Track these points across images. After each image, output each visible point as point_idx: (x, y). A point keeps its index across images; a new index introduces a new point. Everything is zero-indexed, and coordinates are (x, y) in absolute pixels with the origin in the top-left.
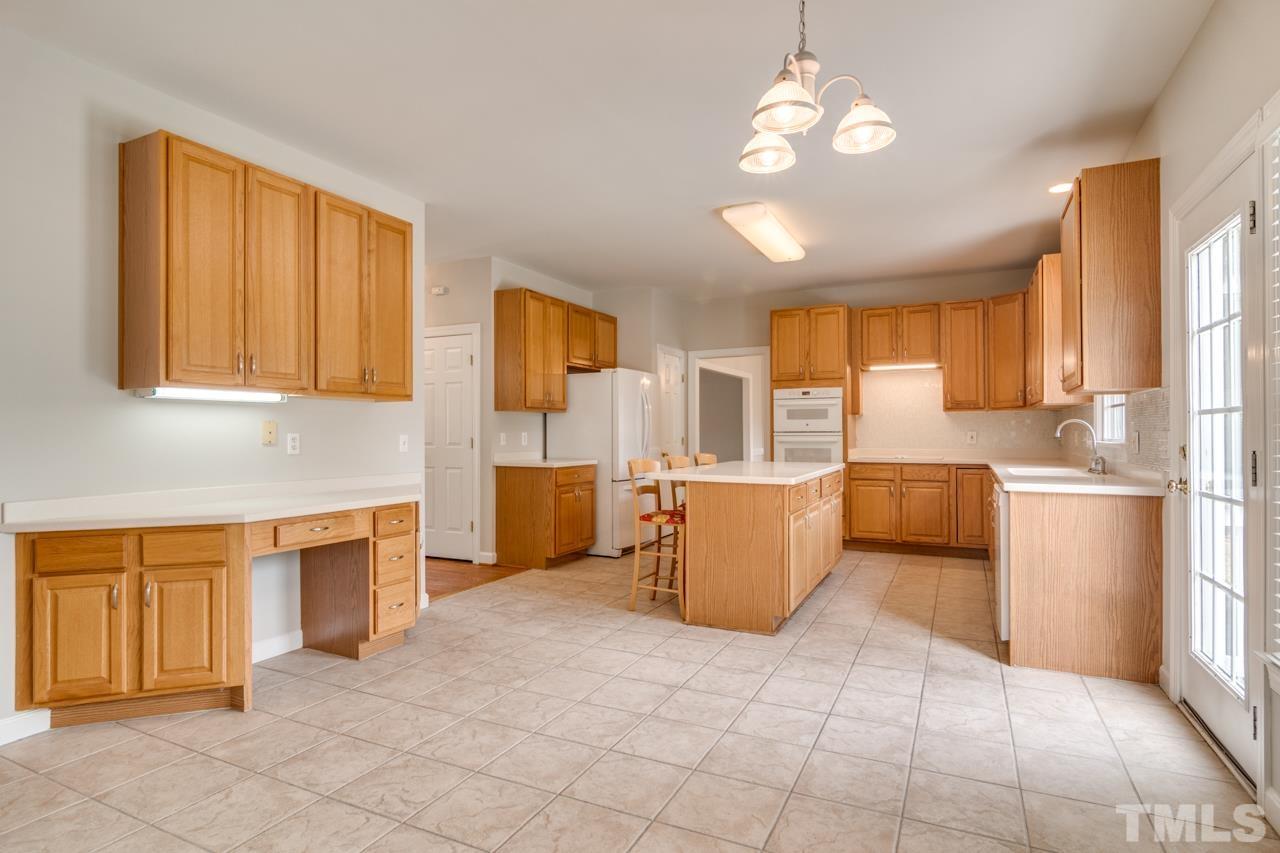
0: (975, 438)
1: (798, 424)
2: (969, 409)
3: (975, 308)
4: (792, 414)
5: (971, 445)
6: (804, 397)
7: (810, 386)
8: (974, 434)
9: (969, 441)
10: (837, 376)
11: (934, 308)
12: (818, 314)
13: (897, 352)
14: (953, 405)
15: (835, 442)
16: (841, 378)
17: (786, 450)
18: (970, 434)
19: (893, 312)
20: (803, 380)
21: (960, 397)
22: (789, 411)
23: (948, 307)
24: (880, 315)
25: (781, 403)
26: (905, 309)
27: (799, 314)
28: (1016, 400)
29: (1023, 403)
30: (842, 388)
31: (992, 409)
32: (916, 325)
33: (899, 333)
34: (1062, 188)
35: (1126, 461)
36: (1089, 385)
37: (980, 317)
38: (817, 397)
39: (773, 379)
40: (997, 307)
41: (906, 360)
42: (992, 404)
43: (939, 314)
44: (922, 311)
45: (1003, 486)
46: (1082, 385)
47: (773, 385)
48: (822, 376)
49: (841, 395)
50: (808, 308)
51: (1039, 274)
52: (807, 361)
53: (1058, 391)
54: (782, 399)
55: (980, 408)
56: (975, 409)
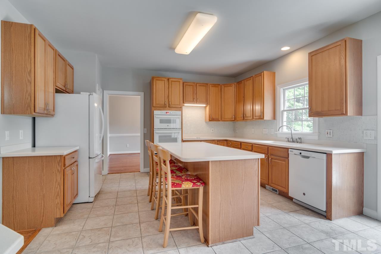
0: (213, 130)
1: (164, 125)
2: (216, 121)
3: (218, 87)
4: (162, 121)
5: (212, 133)
6: (166, 114)
7: (169, 110)
8: (213, 129)
10: (180, 106)
11: (206, 85)
12: (172, 81)
13: (195, 100)
14: (212, 119)
15: (179, 133)
16: (181, 108)
17: (159, 136)
18: (212, 129)
19: (195, 85)
20: (166, 107)
21: (214, 117)
22: (160, 120)
23: (211, 85)
24: (189, 85)
25: (157, 116)
26: (197, 84)
27: (165, 80)
28: (232, 118)
29: (235, 119)
30: (181, 112)
31: (223, 121)
32: (201, 91)
33: (196, 93)
34: (286, 49)
35: (317, 139)
36: (349, 114)
37: (219, 90)
38: (172, 114)
39: (154, 106)
40: (225, 88)
41: (198, 103)
42: (223, 120)
43: (208, 87)
44: (203, 86)
45: (332, 151)
46: (346, 114)
47: (153, 108)
48: (173, 106)
49: (181, 114)
50: (168, 78)
51: (262, 77)
52: (168, 100)
53: (268, 115)
54: (158, 115)
55: (219, 121)
56: (218, 121)
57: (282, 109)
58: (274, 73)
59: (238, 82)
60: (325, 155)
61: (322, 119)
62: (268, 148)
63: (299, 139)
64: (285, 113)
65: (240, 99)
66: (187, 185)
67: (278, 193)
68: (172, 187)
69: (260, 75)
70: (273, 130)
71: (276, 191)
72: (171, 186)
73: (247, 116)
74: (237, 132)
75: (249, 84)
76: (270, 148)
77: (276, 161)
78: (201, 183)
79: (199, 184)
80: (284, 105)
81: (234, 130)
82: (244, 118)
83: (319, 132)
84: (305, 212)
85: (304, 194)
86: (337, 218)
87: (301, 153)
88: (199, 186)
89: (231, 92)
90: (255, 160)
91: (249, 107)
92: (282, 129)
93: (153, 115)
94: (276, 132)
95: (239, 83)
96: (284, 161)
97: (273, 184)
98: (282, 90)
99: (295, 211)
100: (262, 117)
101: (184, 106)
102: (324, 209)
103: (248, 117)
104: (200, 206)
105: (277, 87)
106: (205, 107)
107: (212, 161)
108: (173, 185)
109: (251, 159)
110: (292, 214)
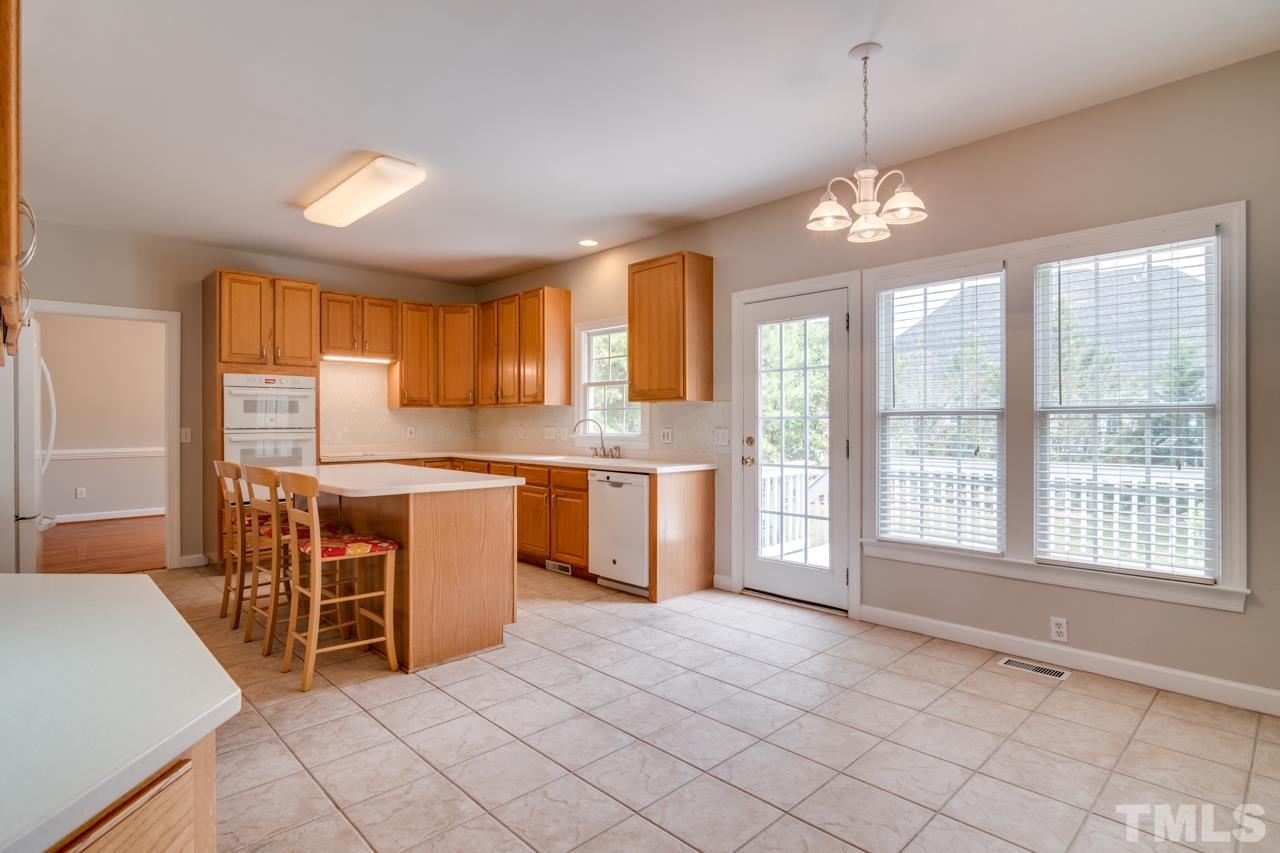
0: (413, 432)
2: (422, 406)
3: (427, 311)
4: (251, 406)
5: (409, 439)
6: (267, 385)
7: (275, 372)
8: (413, 429)
9: (409, 436)
10: (310, 363)
11: (389, 303)
12: (285, 288)
13: (357, 344)
14: (408, 401)
15: (307, 440)
16: (314, 366)
18: (409, 429)
19: (357, 301)
20: (265, 364)
21: (415, 395)
22: (245, 402)
23: (405, 306)
24: (340, 301)
25: (235, 391)
26: (366, 301)
27: (261, 284)
28: (466, 399)
29: (473, 402)
30: (314, 378)
31: (441, 406)
32: (376, 318)
33: (360, 324)
34: (589, 243)
35: (647, 448)
36: (688, 398)
37: (431, 320)
38: (285, 386)
39: (223, 360)
40: (447, 315)
41: (366, 353)
42: (441, 402)
43: (397, 311)
44: (382, 305)
45: (655, 470)
46: (683, 398)
47: (220, 367)
48: (289, 362)
49: (314, 386)
50: (272, 277)
51: (539, 301)
52: (270, 342)
53: (553, 396)
54: (237, 386)
55: (431, 406)
56: (426, 406)
57: (585, 380)
58: (568, 294)
59: (483, 304)
60: (646, 477)
61: (656, 405)
62: (549, 472)
63: (616, 448)
64: (592, 390)
65: (488, 348)
66: (358, 551)
67: (570, 573)
68: (323, 556)
69: (535, 293)
70: (566, 429)
71: (566, 569)
72: (320, 552)
73: (505, 393)
74: (482, 435)
75: (509, 311)
76: (554, 471)
77: (565, 499)
78: (391, 544)
79: (385, 545)
80: (589, 371)
81: (474, 430)
82: (498, 400)
83: (651, 434)
84: (615, 597)
85: (614, 562)
86: (666, 598)
87: (608, 478)
88: (387, 549)
89: (462, 325)
90: (506, 490)
91: (509, 370)
92: (585, 426)
93: (218, 385)
94: (572, 436)
95: (485, 305)
96: (580, 497)
97: (559, 554)
98: (584, 335)
99: (597, 599)
100: (540, 399)
101: (322, 360)
102: (645, 584)
103: (507, 397)
104: (389, 593)
105: (576, 328)
106: (389, 367)
107: (415, 494)
108: (325, 551)
109: (499, 488)
110: (588, 604)
